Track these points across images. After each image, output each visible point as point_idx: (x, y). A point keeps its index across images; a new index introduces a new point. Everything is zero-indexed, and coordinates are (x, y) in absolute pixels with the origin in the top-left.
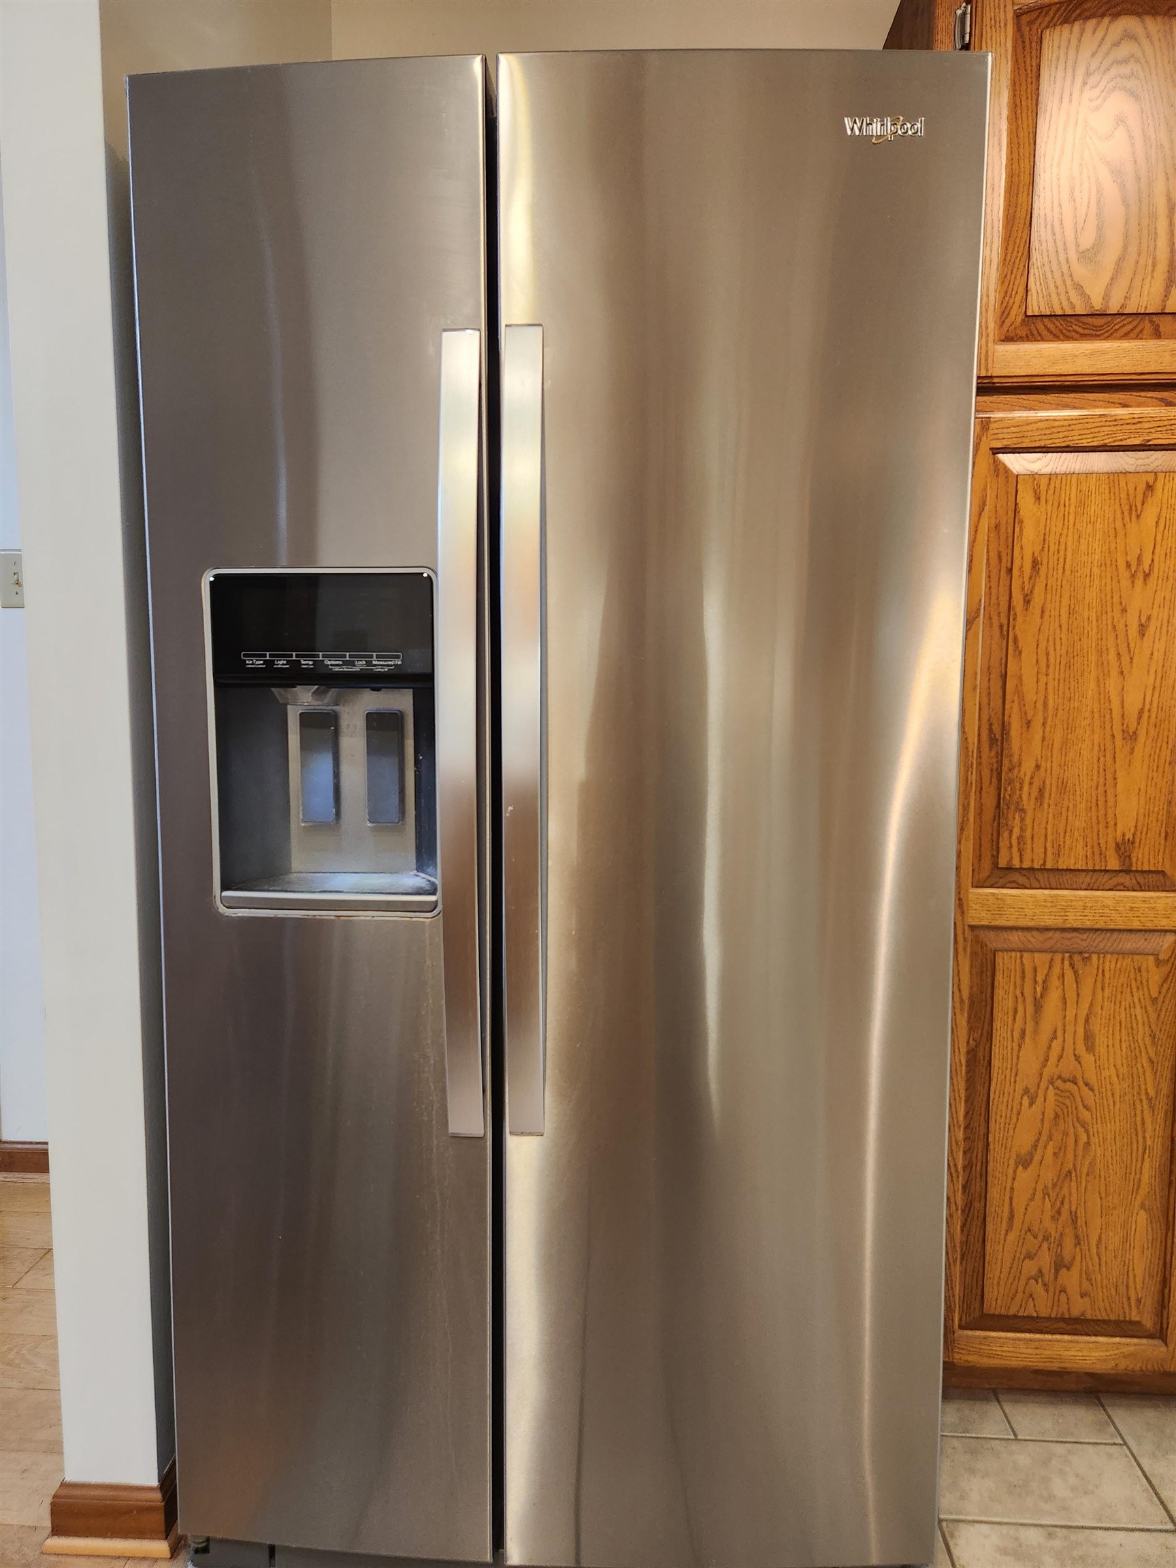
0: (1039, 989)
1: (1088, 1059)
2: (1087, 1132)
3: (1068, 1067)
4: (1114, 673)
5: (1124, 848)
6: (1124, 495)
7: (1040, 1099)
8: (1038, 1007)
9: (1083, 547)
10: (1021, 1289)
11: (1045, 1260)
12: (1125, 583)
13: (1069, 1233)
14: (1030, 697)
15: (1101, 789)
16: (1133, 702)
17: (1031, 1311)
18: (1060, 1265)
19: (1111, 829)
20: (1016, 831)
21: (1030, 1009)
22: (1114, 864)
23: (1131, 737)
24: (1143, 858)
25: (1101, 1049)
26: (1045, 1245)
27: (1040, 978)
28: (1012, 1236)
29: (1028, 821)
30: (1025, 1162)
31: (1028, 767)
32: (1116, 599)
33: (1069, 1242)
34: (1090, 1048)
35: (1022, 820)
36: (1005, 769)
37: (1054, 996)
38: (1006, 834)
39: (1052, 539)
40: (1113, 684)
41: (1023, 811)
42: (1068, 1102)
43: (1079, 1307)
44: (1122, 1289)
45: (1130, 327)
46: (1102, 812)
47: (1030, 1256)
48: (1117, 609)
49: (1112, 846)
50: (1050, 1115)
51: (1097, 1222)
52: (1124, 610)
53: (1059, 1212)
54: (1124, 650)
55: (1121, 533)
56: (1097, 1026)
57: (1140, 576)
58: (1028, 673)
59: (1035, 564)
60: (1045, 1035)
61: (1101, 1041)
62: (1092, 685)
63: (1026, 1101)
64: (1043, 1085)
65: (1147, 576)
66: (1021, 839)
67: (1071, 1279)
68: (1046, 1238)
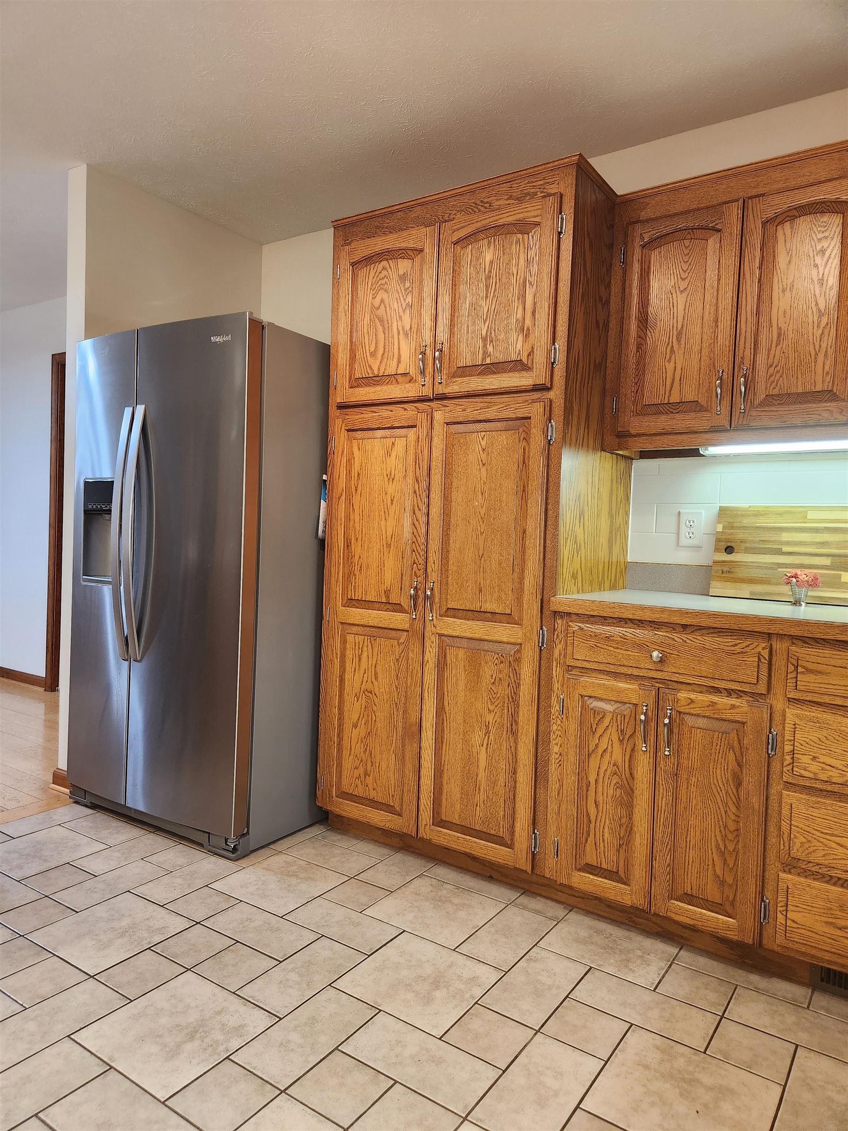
0: (360, 651)
1: (375, 683)
2: (375, 715)
3: (369, 686)
4: (383, 519)
5: (387, 593)
6: (385, 447)
7: (360, 699)
8: (360, 659)
9: (373, 468)
10: (353, 782)
11: (361, 770)
12: (386, 483)
13: (369, 758)
14: (357, 528)
15: (380, 567)
16: (389, 533)
17: (356, 793)
18: (366, 774)
19: (383, 584)
20: (353, 583)
21: (357, 659)
22: (384, 600)
23: (389, 546)
24: (394, 599)
25: (380, 679)
26: (361, 764)
27: (360, 647)
28: (350, 758)
29: (357, 580)
30: (355, 726)
31: (357, 557)
32: (384, 489)
33: (369, 764)
34: (376, 678)
35: (355, 579)
36: (350, 558)
37: (365, 654)
38: (350, 585)
39: (364, 465)
40: (383, 523)
41: (355, 575)
42: (369, 701)
43: (372, 794)
44: (387, 789)
45: (388, 380)
46: (380, 578)
47: (356, 768)
48: (384, 493)
49: (383, 592)
50: (363, 707)
51: (378, 756)
52: (386, 493)
53: (366, 749)
54: (386, 511)
55: (385, 462)
56: (379, 668)
57: (391, 479)
58: (357, 518)
59: (359, 474)
60: (362, 671)
61: (380, 675)
62: (377, 524)
63: (356, 699)
64: (361, 694)
65: (393, 479)
66: (355, 586)
67: (369, 780)
68: (361, 761)
